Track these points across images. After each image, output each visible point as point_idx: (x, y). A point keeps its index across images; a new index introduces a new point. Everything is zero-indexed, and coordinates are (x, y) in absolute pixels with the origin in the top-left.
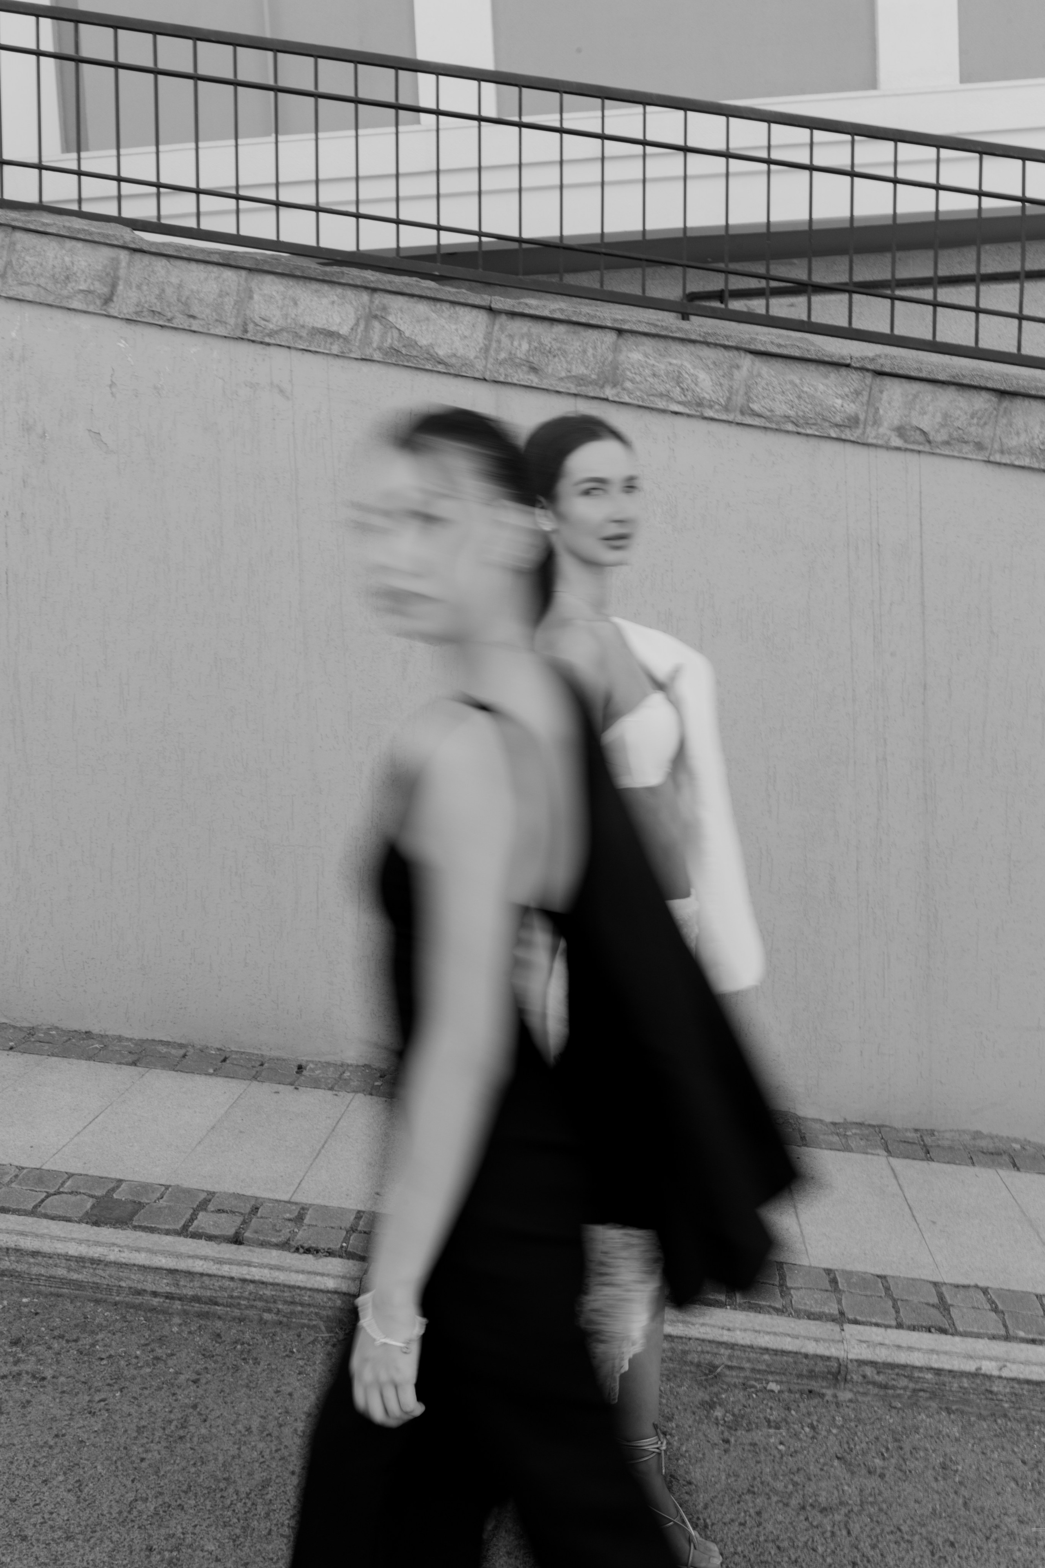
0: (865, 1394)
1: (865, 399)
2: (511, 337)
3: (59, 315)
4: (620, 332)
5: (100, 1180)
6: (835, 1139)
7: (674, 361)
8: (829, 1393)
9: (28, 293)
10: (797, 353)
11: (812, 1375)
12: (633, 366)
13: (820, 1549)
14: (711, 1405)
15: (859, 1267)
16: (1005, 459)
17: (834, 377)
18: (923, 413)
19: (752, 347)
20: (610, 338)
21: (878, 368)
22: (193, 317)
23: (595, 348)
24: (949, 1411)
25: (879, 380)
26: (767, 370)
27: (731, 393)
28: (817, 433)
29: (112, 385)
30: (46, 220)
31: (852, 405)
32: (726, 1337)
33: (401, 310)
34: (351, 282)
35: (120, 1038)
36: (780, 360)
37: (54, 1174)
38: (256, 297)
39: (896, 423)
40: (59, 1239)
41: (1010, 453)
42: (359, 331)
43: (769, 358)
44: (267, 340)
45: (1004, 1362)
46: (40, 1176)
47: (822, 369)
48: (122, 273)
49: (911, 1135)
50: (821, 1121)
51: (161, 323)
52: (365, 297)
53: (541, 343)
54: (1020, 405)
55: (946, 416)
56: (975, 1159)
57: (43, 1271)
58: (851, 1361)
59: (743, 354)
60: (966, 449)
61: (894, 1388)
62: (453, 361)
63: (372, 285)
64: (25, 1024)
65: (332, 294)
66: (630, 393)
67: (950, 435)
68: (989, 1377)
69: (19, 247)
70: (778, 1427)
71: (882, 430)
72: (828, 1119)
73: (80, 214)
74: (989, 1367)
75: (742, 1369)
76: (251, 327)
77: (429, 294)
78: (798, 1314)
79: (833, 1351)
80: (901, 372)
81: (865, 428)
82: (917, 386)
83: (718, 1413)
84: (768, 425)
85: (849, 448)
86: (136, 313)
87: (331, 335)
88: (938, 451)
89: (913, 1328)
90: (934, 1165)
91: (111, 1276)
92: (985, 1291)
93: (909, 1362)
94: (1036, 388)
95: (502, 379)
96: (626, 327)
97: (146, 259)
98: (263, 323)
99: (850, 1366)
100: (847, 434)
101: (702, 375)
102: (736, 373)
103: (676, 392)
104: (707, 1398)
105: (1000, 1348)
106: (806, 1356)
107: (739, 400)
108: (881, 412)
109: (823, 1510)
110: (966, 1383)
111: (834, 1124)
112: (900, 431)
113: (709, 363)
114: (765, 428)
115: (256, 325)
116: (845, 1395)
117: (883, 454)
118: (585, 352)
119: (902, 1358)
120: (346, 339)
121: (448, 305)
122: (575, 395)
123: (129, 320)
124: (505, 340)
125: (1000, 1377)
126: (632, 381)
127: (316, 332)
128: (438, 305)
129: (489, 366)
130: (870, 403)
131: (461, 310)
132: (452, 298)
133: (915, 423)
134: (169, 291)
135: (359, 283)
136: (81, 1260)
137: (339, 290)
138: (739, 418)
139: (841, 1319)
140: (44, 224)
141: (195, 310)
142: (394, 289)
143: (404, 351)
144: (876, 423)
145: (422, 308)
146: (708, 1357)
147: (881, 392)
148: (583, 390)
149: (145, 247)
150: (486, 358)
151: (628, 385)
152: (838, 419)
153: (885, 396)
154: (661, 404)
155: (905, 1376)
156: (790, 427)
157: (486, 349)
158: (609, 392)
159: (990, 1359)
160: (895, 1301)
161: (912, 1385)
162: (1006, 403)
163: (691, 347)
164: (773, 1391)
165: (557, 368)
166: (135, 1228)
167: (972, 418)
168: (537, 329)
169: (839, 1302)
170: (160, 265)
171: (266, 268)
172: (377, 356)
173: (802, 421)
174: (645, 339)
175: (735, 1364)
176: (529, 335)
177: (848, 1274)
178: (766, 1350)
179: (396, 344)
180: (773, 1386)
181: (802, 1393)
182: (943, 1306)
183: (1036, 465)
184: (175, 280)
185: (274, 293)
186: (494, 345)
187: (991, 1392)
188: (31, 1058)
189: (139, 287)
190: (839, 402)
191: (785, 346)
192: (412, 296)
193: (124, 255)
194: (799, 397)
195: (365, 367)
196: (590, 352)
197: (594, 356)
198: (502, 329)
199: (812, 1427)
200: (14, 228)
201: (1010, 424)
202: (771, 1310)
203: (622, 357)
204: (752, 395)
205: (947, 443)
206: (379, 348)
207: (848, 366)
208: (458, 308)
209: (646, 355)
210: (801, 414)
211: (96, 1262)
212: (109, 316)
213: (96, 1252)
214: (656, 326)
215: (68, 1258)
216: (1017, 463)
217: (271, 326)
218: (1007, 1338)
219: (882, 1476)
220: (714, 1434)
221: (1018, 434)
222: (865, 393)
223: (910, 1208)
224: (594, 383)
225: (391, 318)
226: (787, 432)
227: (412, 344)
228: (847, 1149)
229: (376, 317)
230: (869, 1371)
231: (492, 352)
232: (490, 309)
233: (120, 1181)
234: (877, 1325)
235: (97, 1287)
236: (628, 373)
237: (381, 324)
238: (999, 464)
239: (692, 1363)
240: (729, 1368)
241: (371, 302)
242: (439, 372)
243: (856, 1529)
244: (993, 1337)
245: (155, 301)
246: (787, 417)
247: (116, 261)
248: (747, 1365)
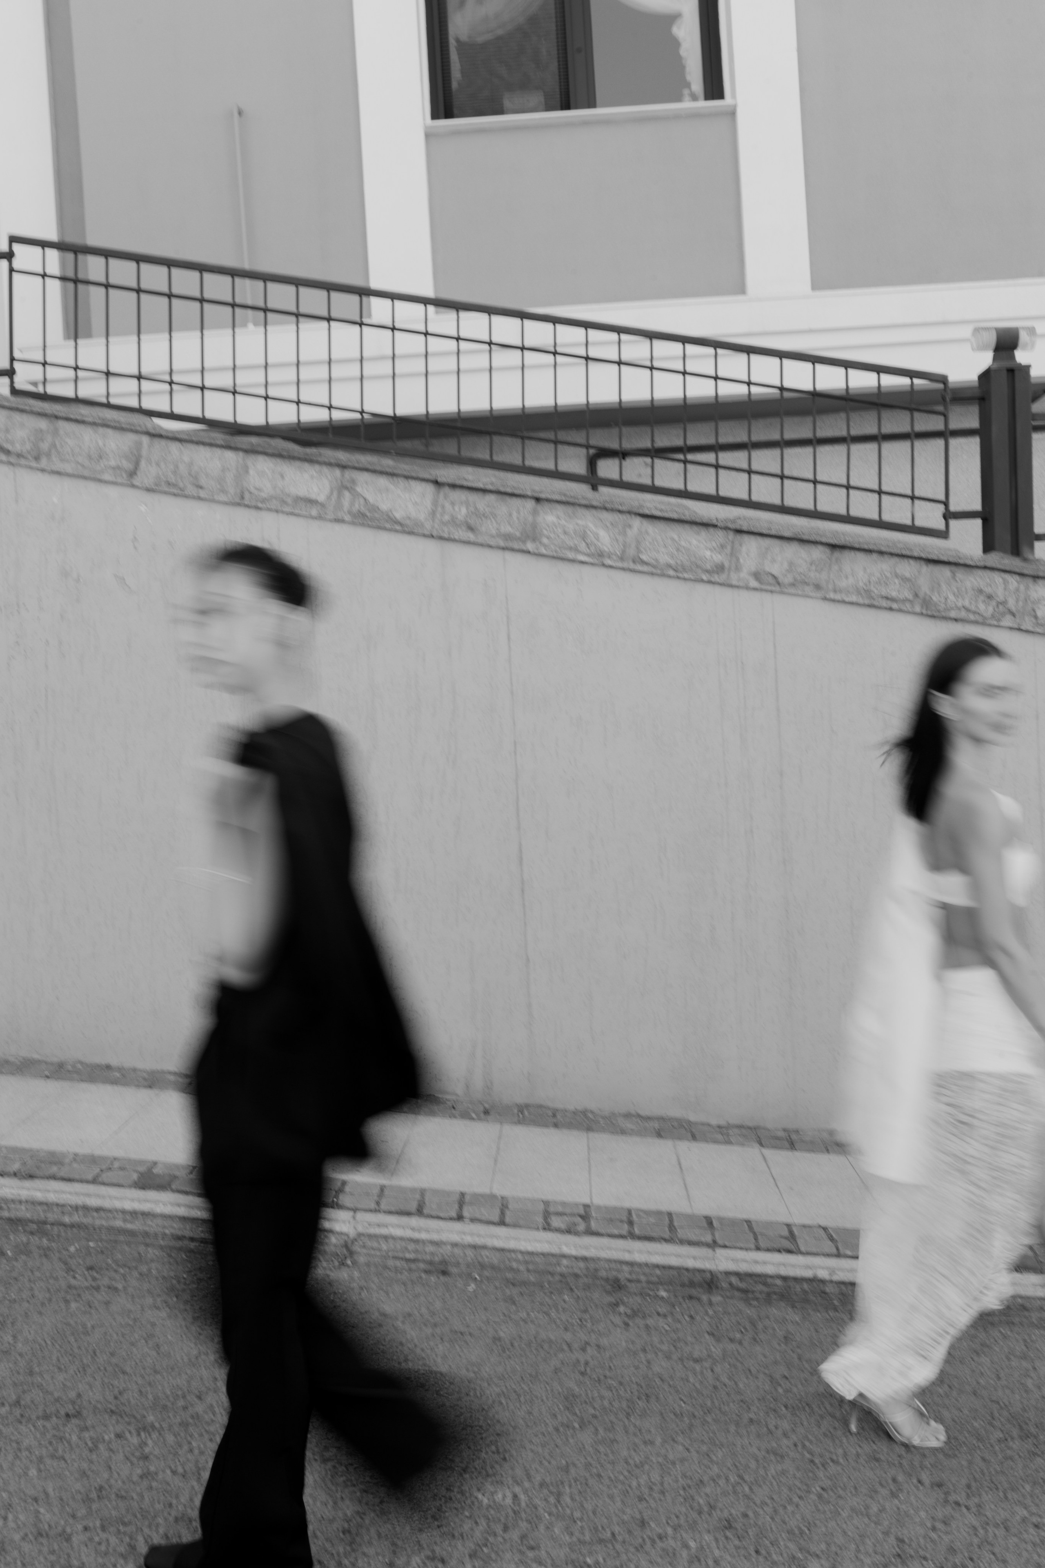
0: (732, 1298)
1: (728, 550)
2: (453, 504)
3: (92, 486)
4: (538, 500)
5: (141, 1162)
6: (720, 1137)
7: (580, 522)
8: (705, 1298)
9: (68, 468)
10: (675, 516)
11: (692, 1284)
12: (549, 527)
13: (691, 1380)
14: (617, 1305)
15: (730, 1214)
16: (838, 597)
17: (704, 533)
18: (773, 561)
19: (641, 511)
20: (530, 504)
21: (738, 527)
22: (201, 487)
23: (518, 512)
24: (793, 1307)
25: (739, 537)
26: (653, 530)
27: (624, 546)
28: (692, 577)
29: (135, 539)
30: (85, 412)
31: (719, 556)
32: (627, 1257)
33: (367, 483)
34: (326, 460)
35: (135, 1070)
36: (662, 521)
37: (103, 1159)
38: (251, 472)
39: (753, 569)
40: (116, 1198)
41: (841, 591)
42: (333, 500)
43: (654, 520)
44: (260, 505)
45: (832, 1271)
46: (93, 1160)
47: (695, 528)
48: (144, 452)
49: (781, 1134)
50: (709, 1125)
51: (175, 491)
52: (337, 472)
53: (476, 508)
54: (848, 555)
55: (791, 564)
56: (829, 1148)
57: (104, 1223)
58: (721, 1273)
59: (633, 516)
60: (808, 590)
61: (753, 1292)
62: (408, 522)
63: (343, 464)
64: (55, 1060)
65: (311, 471)
66: (545, 546)
67: (795, 580)
68: (823, 1281)
69: (61, 432)
70: (665, 1316)
71: (744, 574)
72: (714, 1122)
73: (109, 406)
74: (823, 1274)
75: (639, 1281)
76: (247, 496)
77: (388, 470)
78: (682, 1242)
79: (707, 1265)
80: (756, 530)
81: (729, 575)
82: (768, 542)
83: (622, 1309)
84: (654, 571)
85: (718, 589)
86: (156, 485)
87: (311, 502)
88: (786, 590)
89: (768, 1250)
90: (797, 1154)
91: (157, 1225)
92: (825, 1229)
93: (763, 1272)
94: (859, 543)
95: (446, 536)
96: (543, 496)
97: (163, 442)
98: (256, 492)
99: (720, 1276)
100: (716, 578)
101: (602, 533)
102: (628, 530)
103: (583, 546)
104: (613, 1300)
105: (832, 1262)
106: (687, 1270)
107: (631, 552)
108: (741, 561)
109: (696, 1361)
110: (806, 1286)
111: (719, 1127)
112: (757, 576)
113: (608, 525)
114: (652, 574)
115: (251, 493)
116: (716, 1298)
117: (744, 594)
118: (510, 515)
119: (758, 1269)
120: (322, 505)
121: (402, 479)
122: (504, 549)
123: (149, 490)
124: (448, 506)
125: (831, 1282)
126: (548, 538)
127: (298, 499)
128: (395, 478)
129: (436, 526)
130: (734, 554)
131: (413, 483)
132: (405, 473)
133: (767, 569)
134: (183, 468)
135: (333, 461)
136: (134, 1214)
137: (317, 467)
138: (632, 566)
139: (714, 1245)
140: (83, 415)
141: (203, 481)
142: (361, 466)
143: (368, 514)
144: (738, 569)
145: (383, 481)
146: (614, 1273)
147: (741, 545)
148: (510, 544)
149: (163, 433)
150: (433, 521)
151: (545, 541)
152: (708, 567)
153: (744, 549)
154: (570, 555)
155: (761, 1283)
156: (671, 573)
157: (433, 513)
158: (530, 546)
159: (823, 1268)
160: (755, 1234)
161: (765, 1289)
162: (837, 554)
163: (594, 511)
164: (663, 1298)
165: (489, 527)
166: (173, 1191)
167: (811, 564)
168: (473, 497)
169: (713, 1235)
170: (174, 447)
171: (260, 449)
172: (347, 518)
173: (679, 568)
174: (558, 506)
175: (634, 1277)
176: (467, 504)
177: (721, 1220)
178: (657, 1266)
179: (363, 509)
180: (663, 1294)
181: (683, 1298)
182: (792, 1236)
183: (861, 601)
184: (186, 459)
185: (267, 470)
186: (439, 509)
187: (825, 1293)
188: (66, 1084)
189: (158, 464)
190: (708, 554)
191: (667, 511)
192: (374, 472)
193: (145, 440)
194: (678, 550)
195: (337, 527)
196: (515, 515)
197: (518, 518)
198: (446, 497)
199: (691, 1317)
200: (57, 417)
201: (840, 570)
202: (662, 1241)
203: (540, 519)
204: (642, 550)
205: (793, 585)
206: (350, 512)
207: (715, 526)
208: (410, 481)
209: (558, 517)
210: (679, 562)
211: (145, 1215)
212: (133, 486)
213: (145, 1207)
214: (565, 495)
215: (124, 1212)
216: (847, 599)
217: (264, 495)
218: (838, 1255)
219: (740, 1343)
220: (617, 1320)
221: (847, 577)
222: (729, 548)
223: (774, 1179)
224: (519, 539)
225: (359, 489)
226: (669, 577)
227: (375, 509)
228: (729, 1142)
229: (347, 488)
230: (734, 1280)
231: (438, 515)
232: (436, 483)
233: (155, 1163)
234: (741, 1248)
235: (146, 1234)
236: (545, 532)
237: (350, 492)
238: (833, 601)
239: (602, 1278)
240: (630, 1281)
241: (343, 476)
242: (396, 531)
243: (718, 1369)
244: (828, 1255)
245: (172, 476)
246: (669, 566)
247: (139, 446)
248: (643, 1278)
